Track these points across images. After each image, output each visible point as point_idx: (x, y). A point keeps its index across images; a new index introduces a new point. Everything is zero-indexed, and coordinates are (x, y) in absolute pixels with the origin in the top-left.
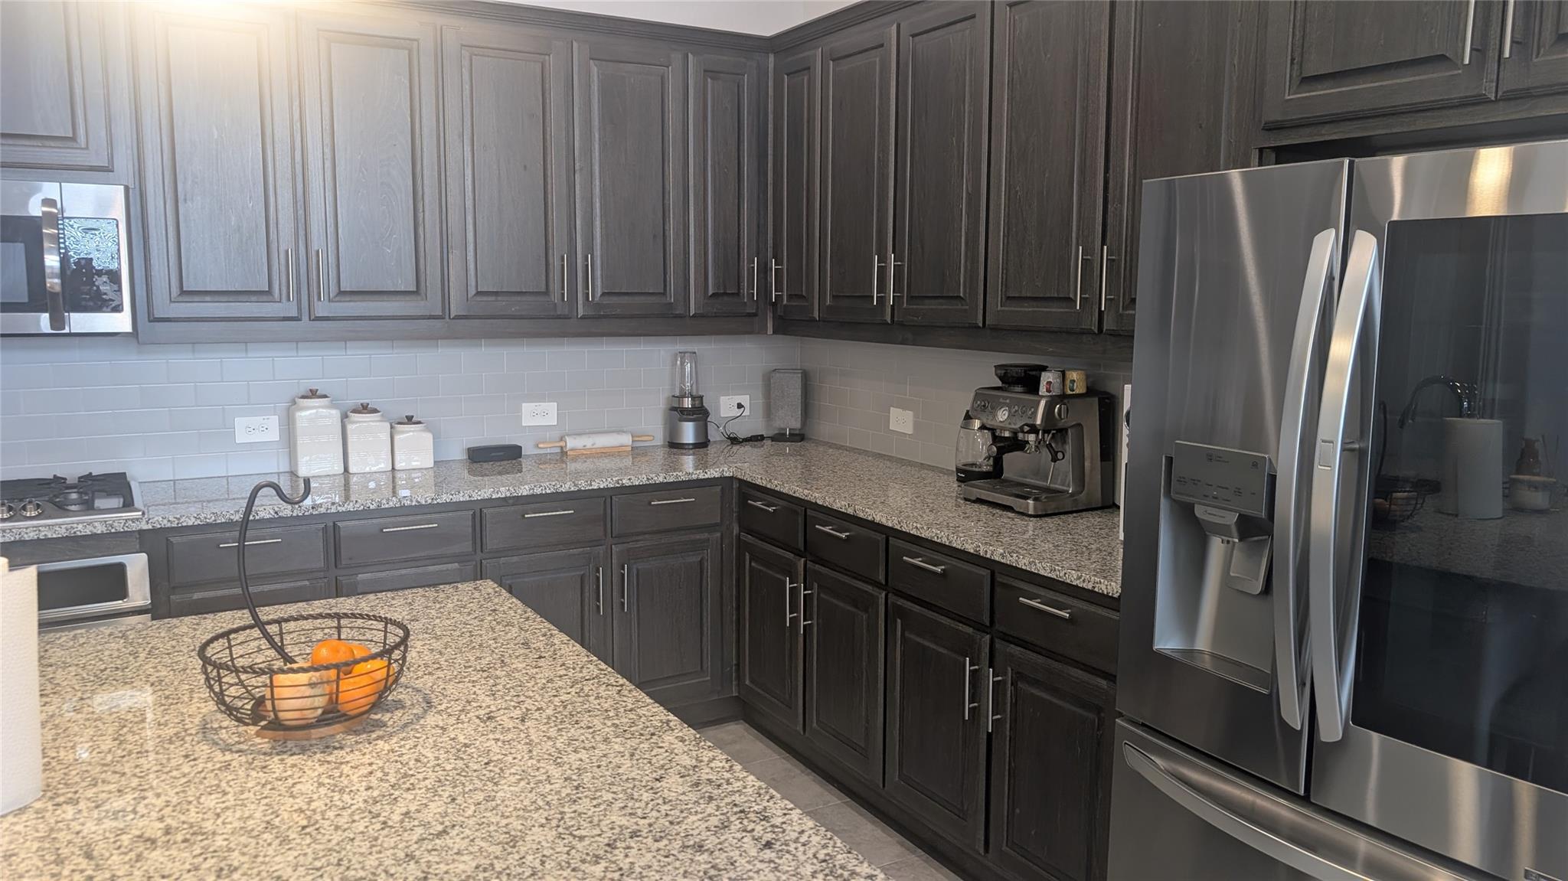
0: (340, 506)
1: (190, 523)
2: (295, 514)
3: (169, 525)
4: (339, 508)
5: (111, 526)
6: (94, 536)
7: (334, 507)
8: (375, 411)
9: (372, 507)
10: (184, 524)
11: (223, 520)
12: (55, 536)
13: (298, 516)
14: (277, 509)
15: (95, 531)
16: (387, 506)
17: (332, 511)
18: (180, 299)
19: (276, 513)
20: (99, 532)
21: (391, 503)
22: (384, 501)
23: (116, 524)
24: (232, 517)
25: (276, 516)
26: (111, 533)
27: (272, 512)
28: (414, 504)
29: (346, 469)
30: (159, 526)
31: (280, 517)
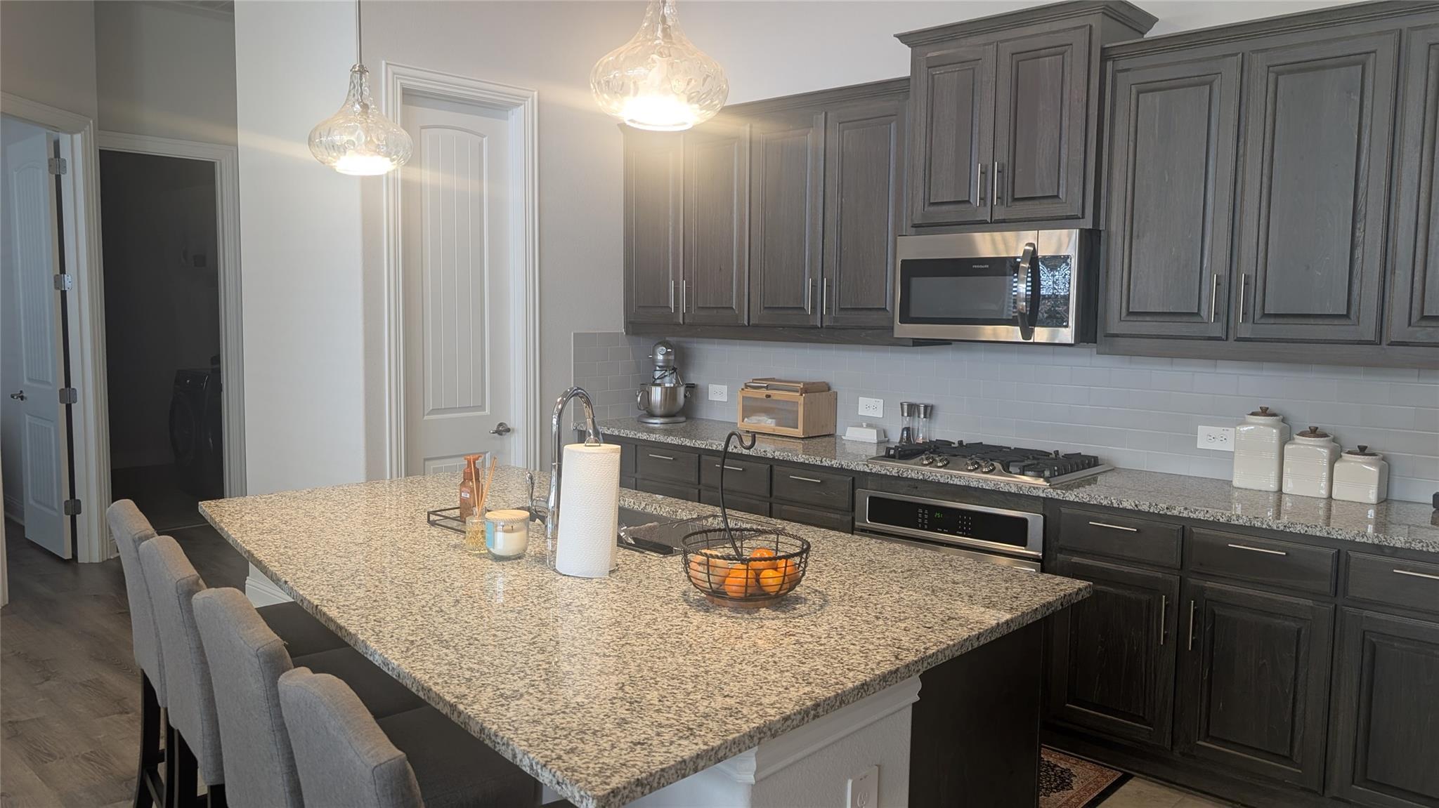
0: (1191, 512)
1: (1072, 499)
2: (1151, 511)
3: (1057, 497)
4: (1190, 514)
5: (1021, 488)
6: (1010, 493)
7: (1186, 512)
8: (1325, 435)
9: (1221, 520)
10: (1067, 499)
11: (1095, 503)
12: (987, 488)
13: (1154, 513)
14: (1137, 503)
15: (1010, 490)
16: (1236, 522)
17: (1184, 515)
18: (1128, 318)
19: (1136, 506)
20: (1013, 491)
21: (1241, 521)
22: (1234, 518)
23: (1023, 488)
24: (1102, 501)
25: (1136, 509)
26: (1020, 494)
27: (1133, 504)
28: (1264, 527)
29: (1280, 490)
30: (1050, 496)
31: (1139, 511)
